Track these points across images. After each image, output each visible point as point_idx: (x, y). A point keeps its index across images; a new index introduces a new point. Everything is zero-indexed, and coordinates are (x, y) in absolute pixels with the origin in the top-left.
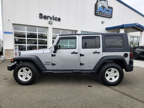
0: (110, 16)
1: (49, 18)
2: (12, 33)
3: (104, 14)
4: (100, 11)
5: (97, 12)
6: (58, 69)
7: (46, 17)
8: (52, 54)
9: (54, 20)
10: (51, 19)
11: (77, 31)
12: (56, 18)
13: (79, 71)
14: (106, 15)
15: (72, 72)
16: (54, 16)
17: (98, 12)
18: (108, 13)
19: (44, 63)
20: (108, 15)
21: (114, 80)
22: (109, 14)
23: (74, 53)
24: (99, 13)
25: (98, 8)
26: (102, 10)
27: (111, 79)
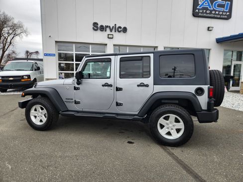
0: (225, 15)
1: (108, 29)
2: (54, 55)
3: (213, 12)
4: (204, 8)
5: (197, 11)
6: (84, 110)
7: (103, 28)
8: (74, 87)
9: (115, 32)
10: (111, 31)
11: (157, 47)
12: (120, 27)
13: (114, 115)
14: (218, 14)
15: (101, 116)
16: (115, 25)
17: (199, 9)
18: (222, 9)
19: (64, 100)
20: (222, 15)
21: (175, 136)
22: (223, 12)
23: (106, 85)
24: (201, 11)
25: (200, 3)
26: (209, 5)
27: (169, 134)
